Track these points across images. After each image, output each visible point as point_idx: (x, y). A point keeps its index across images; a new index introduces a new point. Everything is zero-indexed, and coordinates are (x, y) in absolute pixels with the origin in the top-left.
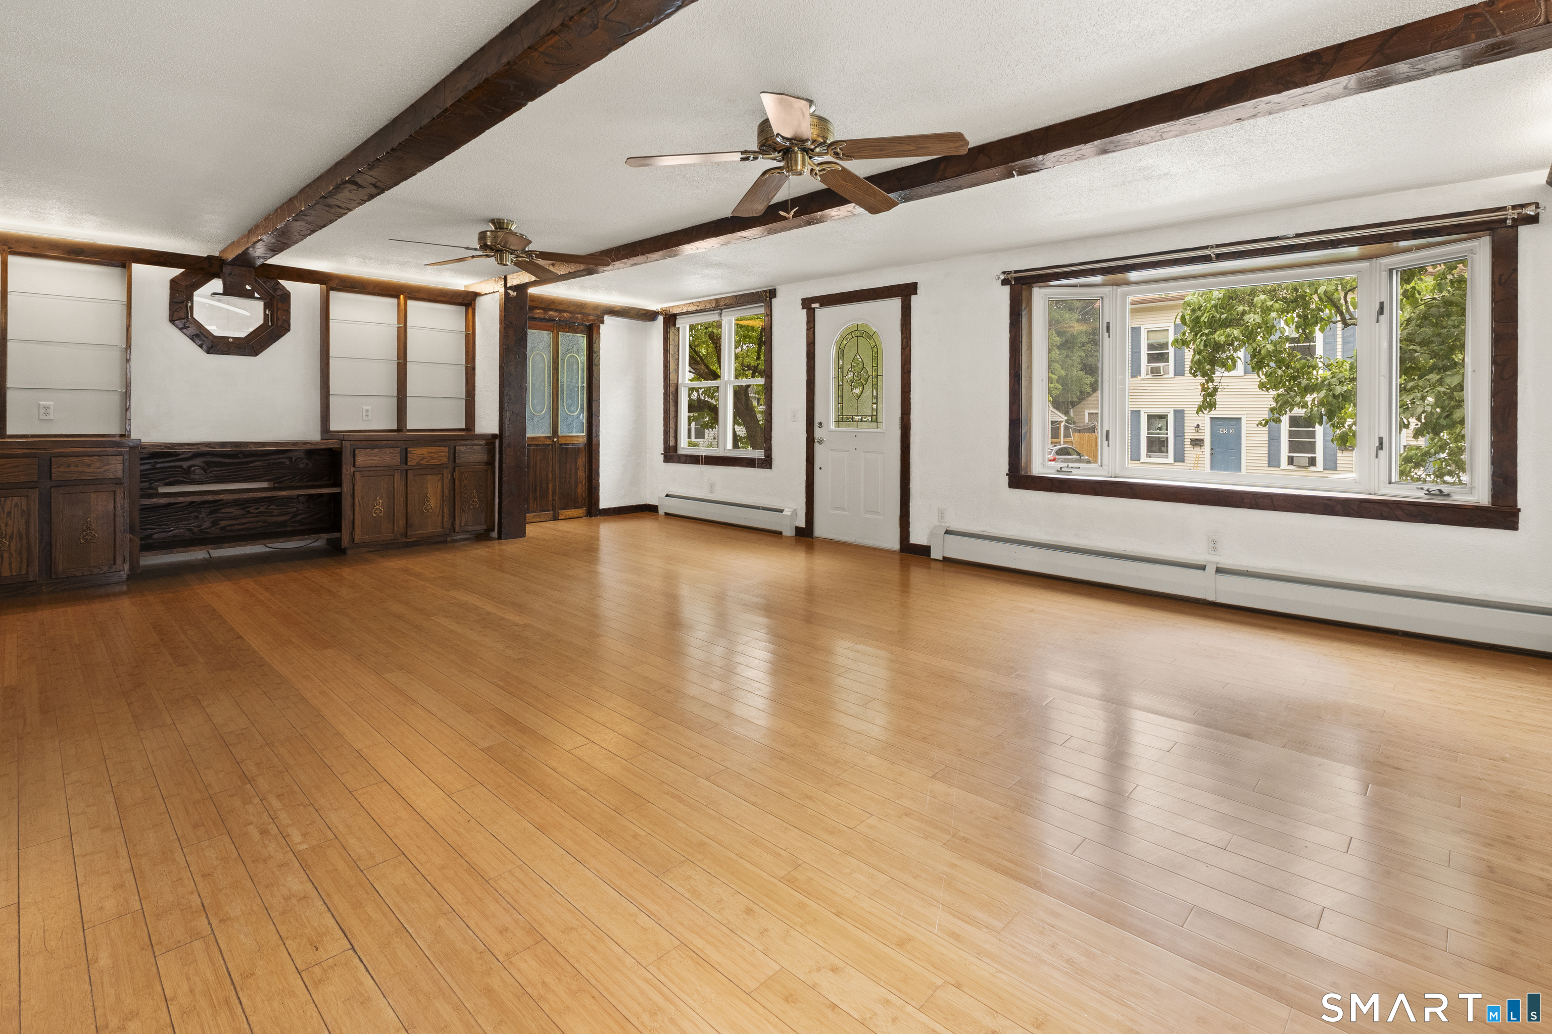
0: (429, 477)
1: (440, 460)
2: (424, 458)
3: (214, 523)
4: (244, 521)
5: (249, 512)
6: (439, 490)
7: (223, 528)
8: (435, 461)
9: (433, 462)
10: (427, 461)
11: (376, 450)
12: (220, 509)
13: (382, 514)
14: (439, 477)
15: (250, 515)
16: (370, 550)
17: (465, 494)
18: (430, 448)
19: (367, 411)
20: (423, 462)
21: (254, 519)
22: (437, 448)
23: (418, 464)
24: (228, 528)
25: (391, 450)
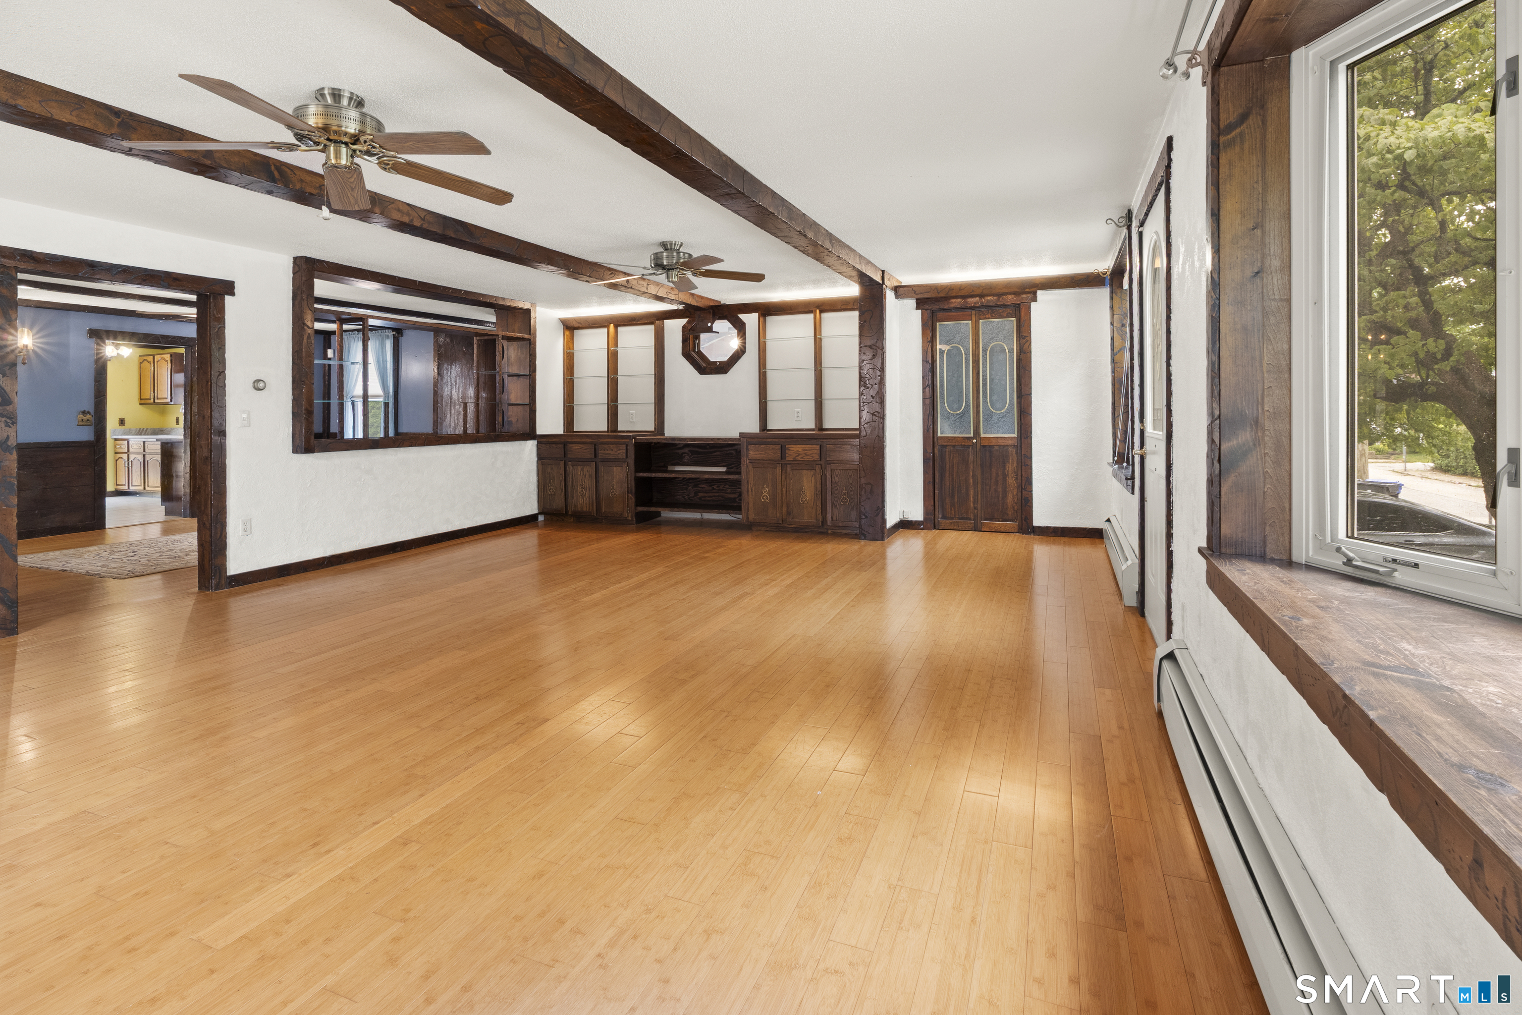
0: (804, 472)
1: (813, 457)
2: (799, 455)
3: (696, 494)
4: (711, 494)
5: (714, 489)
6: (813, 485)
7: (700, 498)
8: (809, 457)
9: (806, 458)
10: (802, 458)
11: (763, 446)
12: (699, 484)
13: (767, 501)
14: (812, 473)
15: (714, 491)
16: (767, 529)
17: (837, 490)
18: (803, 446)
19: (798, 413)
20: (799, 458)
21: (717, 494)
22: (810, 446)
23: (795, 460)
24: (703, 499)
25: (774, 446)
